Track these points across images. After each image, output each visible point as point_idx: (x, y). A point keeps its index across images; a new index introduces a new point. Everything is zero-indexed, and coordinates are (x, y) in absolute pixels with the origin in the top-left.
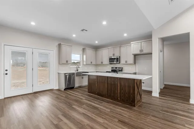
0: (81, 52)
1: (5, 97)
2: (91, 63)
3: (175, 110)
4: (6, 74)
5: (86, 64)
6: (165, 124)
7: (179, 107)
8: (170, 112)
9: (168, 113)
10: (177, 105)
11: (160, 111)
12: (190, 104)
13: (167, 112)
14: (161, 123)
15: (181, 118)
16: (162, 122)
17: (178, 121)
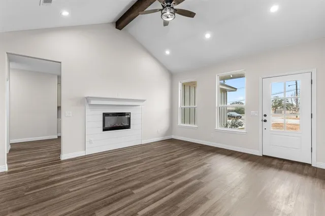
3: (48, 178)
6: (44, 208)
7: (50, 172)
8: (43, 184)
9: (40, 188)
10: (46, 169)
11: (26, 194)
13: (37, 187)
14: (36, 211)
15: (61, 185)
16: (37, 209)
17: (59, 191)
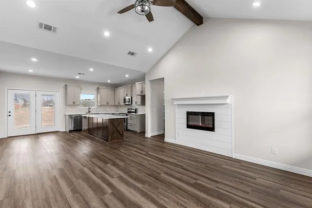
0: (95, 92)
1: (8, 136)
2: (108, 103)
4: (10, 115)
5: (101, 105)
12: (164, 143)
